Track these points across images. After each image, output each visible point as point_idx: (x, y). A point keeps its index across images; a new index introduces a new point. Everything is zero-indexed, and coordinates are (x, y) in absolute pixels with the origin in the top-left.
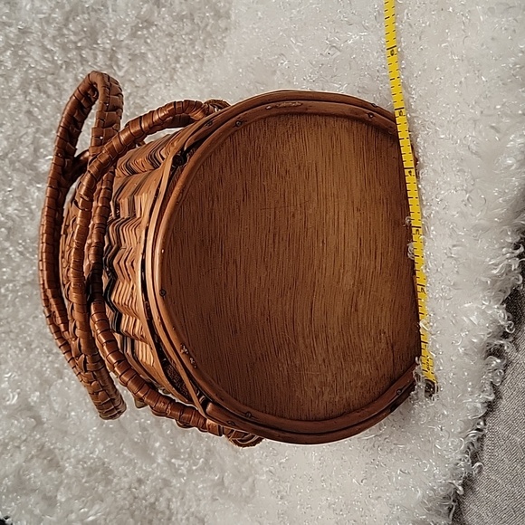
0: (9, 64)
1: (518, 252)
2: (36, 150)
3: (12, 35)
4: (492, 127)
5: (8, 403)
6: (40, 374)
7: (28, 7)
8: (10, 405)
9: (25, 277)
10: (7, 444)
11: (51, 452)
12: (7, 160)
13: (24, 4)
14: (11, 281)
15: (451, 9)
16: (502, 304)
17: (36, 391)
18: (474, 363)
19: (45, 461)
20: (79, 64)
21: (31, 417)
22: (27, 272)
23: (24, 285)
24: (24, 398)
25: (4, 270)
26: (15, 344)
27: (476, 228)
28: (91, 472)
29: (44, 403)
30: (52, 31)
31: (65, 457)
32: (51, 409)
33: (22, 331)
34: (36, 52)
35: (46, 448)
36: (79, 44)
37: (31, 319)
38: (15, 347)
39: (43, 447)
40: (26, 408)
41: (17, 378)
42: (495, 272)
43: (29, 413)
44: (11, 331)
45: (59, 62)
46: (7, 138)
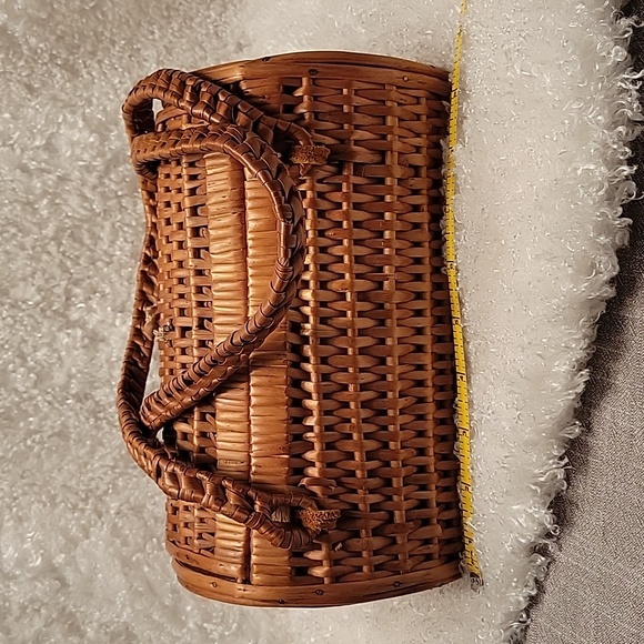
0: (45, 213)
1: (563, 463)
2: (67, 299)
3: (50, 183)
4: (539, 355)
5: (31, 565)
6: (65, 532)
7: (68, 154)
8: (33, 567)
9: (53, 428)
10: (26, 607)
11: (71, 615)
12: (38, 309)
13: (64, 150)
14: (36, 432)
15: (503, 242)
16: (549, 508)
17: (61, 552)
18: (521, 560)
19: (66, 626)
20: (117, 213)
21: (55, 579)
22: (55, 422)
23: (51, 436)
24: (48, 560)
25: (31, 419)
26: (38, 498)
28: (114, 636)
29: (70, 565)
30: (92, 179)
31: (87, 622)
32: (77, 570)
34: (74, 201)
35: (67, 611)
36: (120, 193)
37: (56, 471)
38: (39, 502)
39: (64, 609)
40: (50, 570)
41: (40, 537)
42: (542, 479)
43: (53, 575)
44: (34, 484)
45: (98, 211)
46: (39, 290)
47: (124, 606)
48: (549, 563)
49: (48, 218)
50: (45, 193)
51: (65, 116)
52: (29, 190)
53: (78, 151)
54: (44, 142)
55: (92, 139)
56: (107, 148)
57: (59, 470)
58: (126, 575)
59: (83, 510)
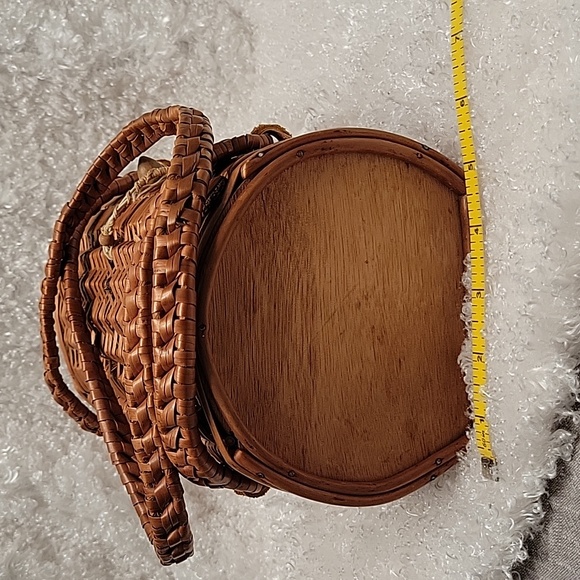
0: (24, 111)
2: (48, 207)
3: (30, 86)
5: (6, 482)
6: (42, 447)
7: (50, 56)
8: (8, 484)
9: (31, 343)
11: (47, 539)
12: (17, 216)
13: (45, 52)
14: (14, 347)
15: (536, 52)
16: (575, 369)
17: (39, 469)
18: (540, 433)
19: (41, 552)
20: (100, 115)
21: (32, 498)
22: (33, 336)
23: (28, 352)
24: (25, 477)
25: (8, 334)
26: (15, 416)
27: (556, 283)
28: (91, 565)
29: (47, 483)
30: (75, 83)
31: (62, 548)
32: (56, 488)
33: (23, 402)
34: (55, 101)
35: (42, 536)
36: (103, 97)
37: (33, 389)
38: (15, 420)
39: (39, 534)
40: (26, 488)
41: (16, 452)
42: (570, 333)
43: (31, 494)
44: (10, 402)
45: (79, 113)
46: (18, 194)
47: (106, 525)
48: (577, 441)
49: (27, 118)
50: (25, 94)
51: (47, 11)
52: (9, 91)
53: (60, 55)
54: (24, 41)
55: (75, 40)
56: (90, 52)
57: (36, 388)
58: (107, 493)
59: (62, 429)
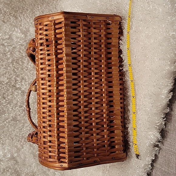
3: (11, 49)
4: (159, 88)
6: (16, 147)
7: (16, 41)
8: (8, 157)
10: (5, 169)
11: (18, 171)
13: (15, 39)
15: (148, 57)
16: (160, 133)
17: (16, 153)
18: (151, 148)
19: (16, 175)
24: (12, 155)
26: (8, 138)
27: (155, 114)
29: (18, 156)
30: (23, 48)
31: (22, 173)
32: (21, 158)
34: (17, 53)
39: (16, 170)
40: (13, 158)
41: (9, 149)
42: (158, 124)
43: (14, 160)
44: (7, 135)
46: (8, 79)
47: (35, 167)
48: (160, 150)
49: (10, 58)
50: (9, 51)
51: (14, 28)
52: (5, 51)
53: (19, 40)
54: (9, 37)
55: (22, 36)
56: (27, 39)
57: (14, 131)
58: (34, 158)
59: (21, 141)
